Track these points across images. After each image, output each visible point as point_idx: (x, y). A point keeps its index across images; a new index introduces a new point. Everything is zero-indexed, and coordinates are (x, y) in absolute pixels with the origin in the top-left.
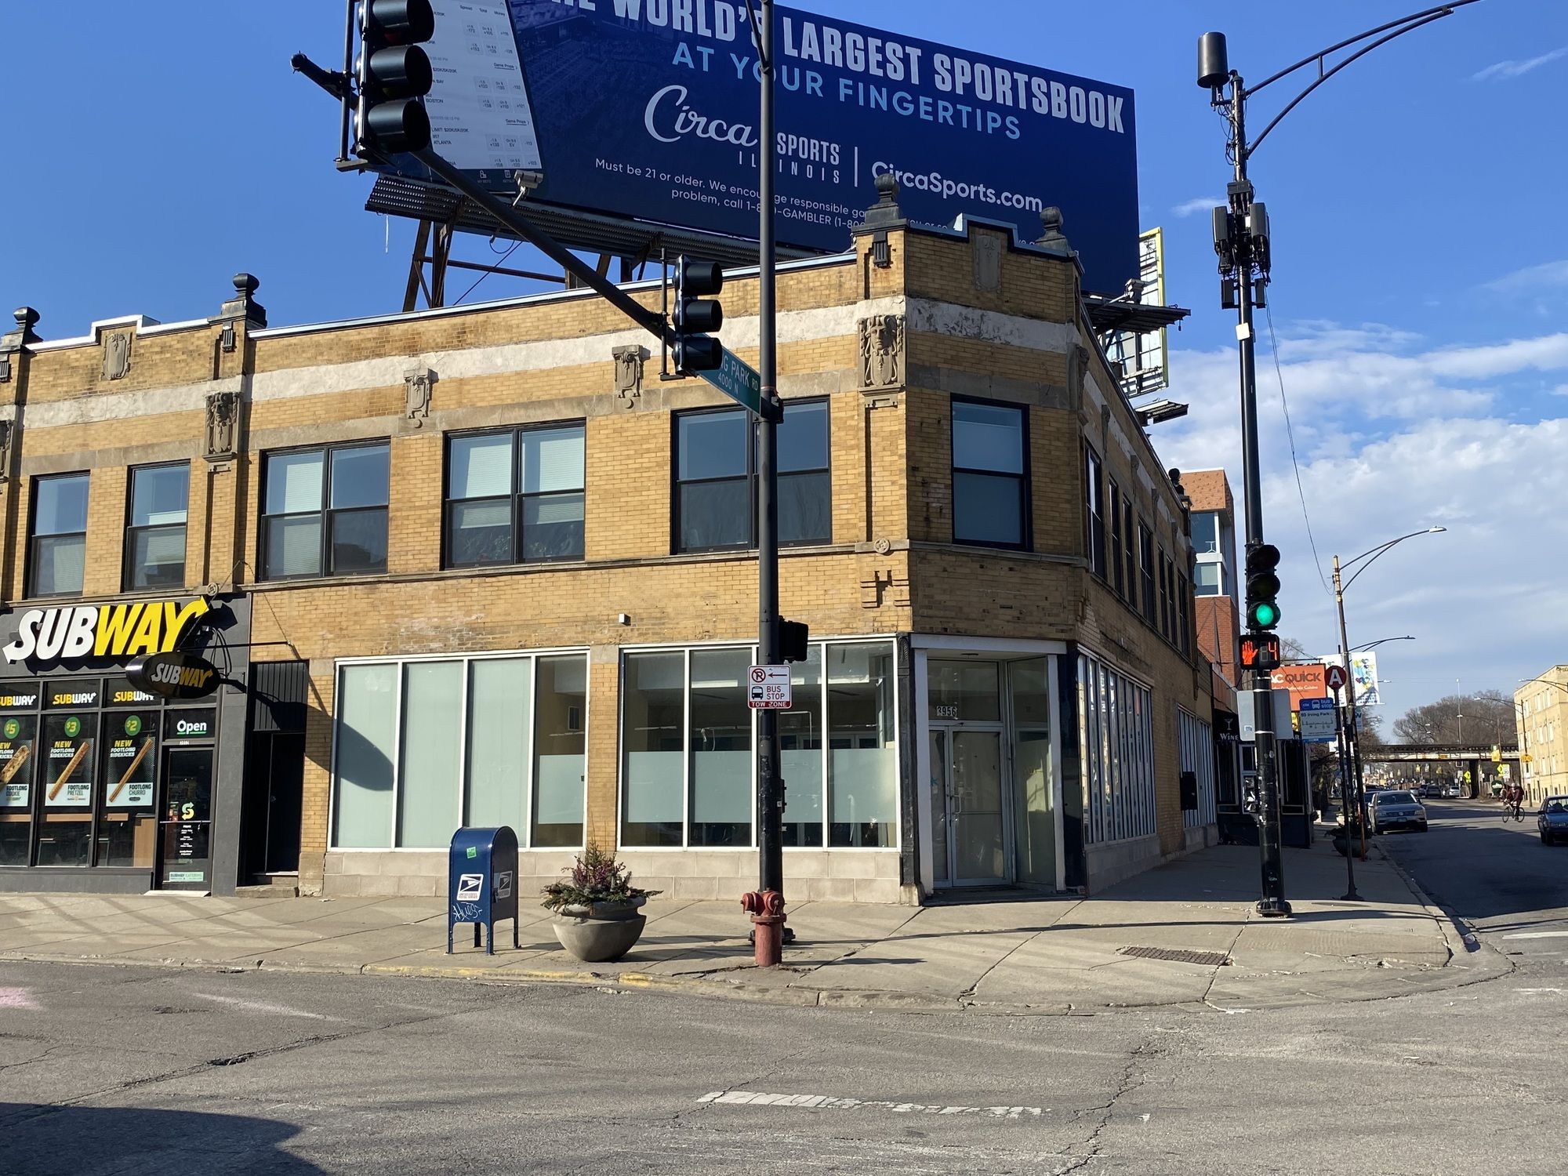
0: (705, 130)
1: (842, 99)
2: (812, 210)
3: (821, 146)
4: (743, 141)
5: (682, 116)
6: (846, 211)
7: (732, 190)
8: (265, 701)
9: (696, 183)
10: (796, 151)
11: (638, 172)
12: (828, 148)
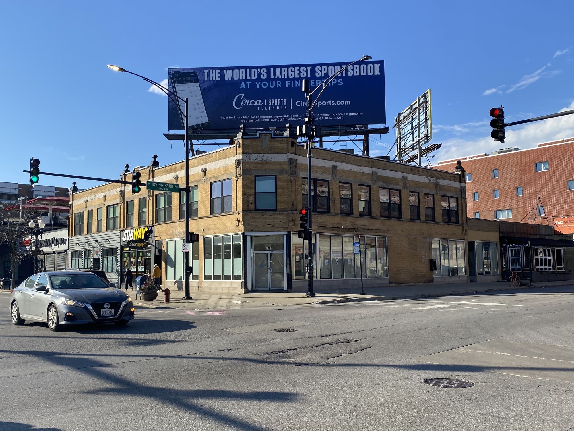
0: (249, 104)
1: (287, 86)
2: (279, 118)
3: (281, 101)
4: (259, 104)
5: (243, 101)
6: (289, 116)
7: (257, 117)
8: (158, 249)
9: (247, 117)
10: (274, 104)
11: (232, 118)
12: (283, 101)
